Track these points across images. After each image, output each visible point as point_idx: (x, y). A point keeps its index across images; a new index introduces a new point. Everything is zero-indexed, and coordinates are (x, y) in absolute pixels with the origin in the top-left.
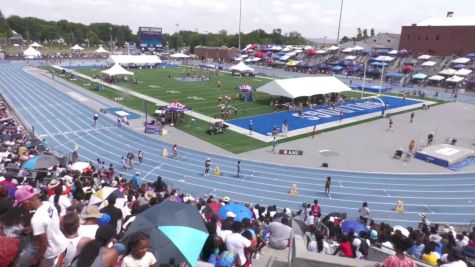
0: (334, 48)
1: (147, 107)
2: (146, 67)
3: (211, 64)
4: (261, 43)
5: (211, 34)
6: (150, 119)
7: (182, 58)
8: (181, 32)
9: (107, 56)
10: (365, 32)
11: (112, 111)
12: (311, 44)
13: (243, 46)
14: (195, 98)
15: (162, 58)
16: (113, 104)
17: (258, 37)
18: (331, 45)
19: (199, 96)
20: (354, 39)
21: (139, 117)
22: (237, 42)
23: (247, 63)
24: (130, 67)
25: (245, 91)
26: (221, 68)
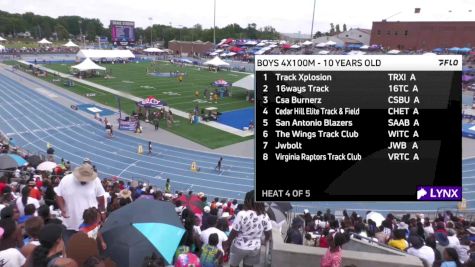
0: (307, 43)
1: (120, 103)
2: (120, 61)
3: (186, 59)
4: (235, 38)
5: (185, 28)
6: (124, 116)
7: (157, 53)
8: (154, 26)
9: (77, 50)
10: (338, 27)
11: (84, 107)
12: (286, 38)
13: (218, 41)
14: (171, 93)
15: (135, 52)
16: (85, 101)
17: (233, 31)
18: (305, 40)
19: (174, 91)
20: (327, 34)
21: (112, 113)
22: (212, 37)
23: (223, 58)
24: (102, 62)
25: (221, 86)
26: (195, 63)
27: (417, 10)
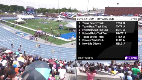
0: (86, 13)
1: (30, 31)
2: (30, 19)
3: (51, 18)
4: (65, 12)
5: (50, 9)
6: (31, 35)
7: (41, 16)
8: (40, 8)
9: (17, 15)
10: (95, 9)
11: (19, 33)
12: (80, 12)
13: (60, 13)
14: (46, 29)
15: (34, 16)
16: (19, 31)
17: (64, 10)
18: (86, 12)
19: (47, 28)
20: (92, 11)
21: (28, 35)
22: (58, 11)
23: (61, 18)
24: (24, 19)
25: (61, 26)
26: (53, 19)
27: (118, 4)
